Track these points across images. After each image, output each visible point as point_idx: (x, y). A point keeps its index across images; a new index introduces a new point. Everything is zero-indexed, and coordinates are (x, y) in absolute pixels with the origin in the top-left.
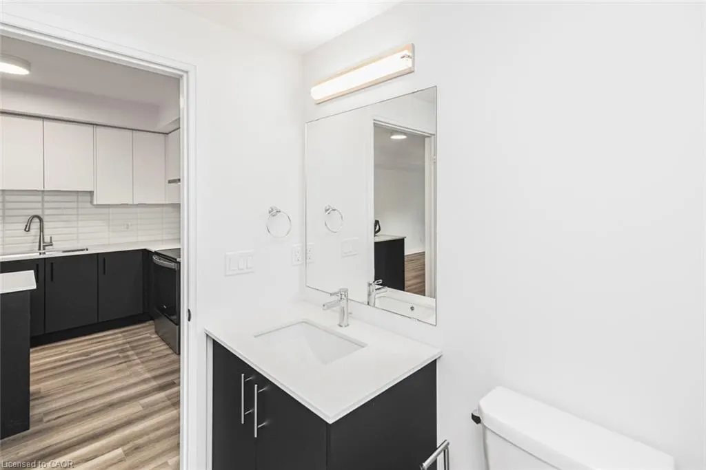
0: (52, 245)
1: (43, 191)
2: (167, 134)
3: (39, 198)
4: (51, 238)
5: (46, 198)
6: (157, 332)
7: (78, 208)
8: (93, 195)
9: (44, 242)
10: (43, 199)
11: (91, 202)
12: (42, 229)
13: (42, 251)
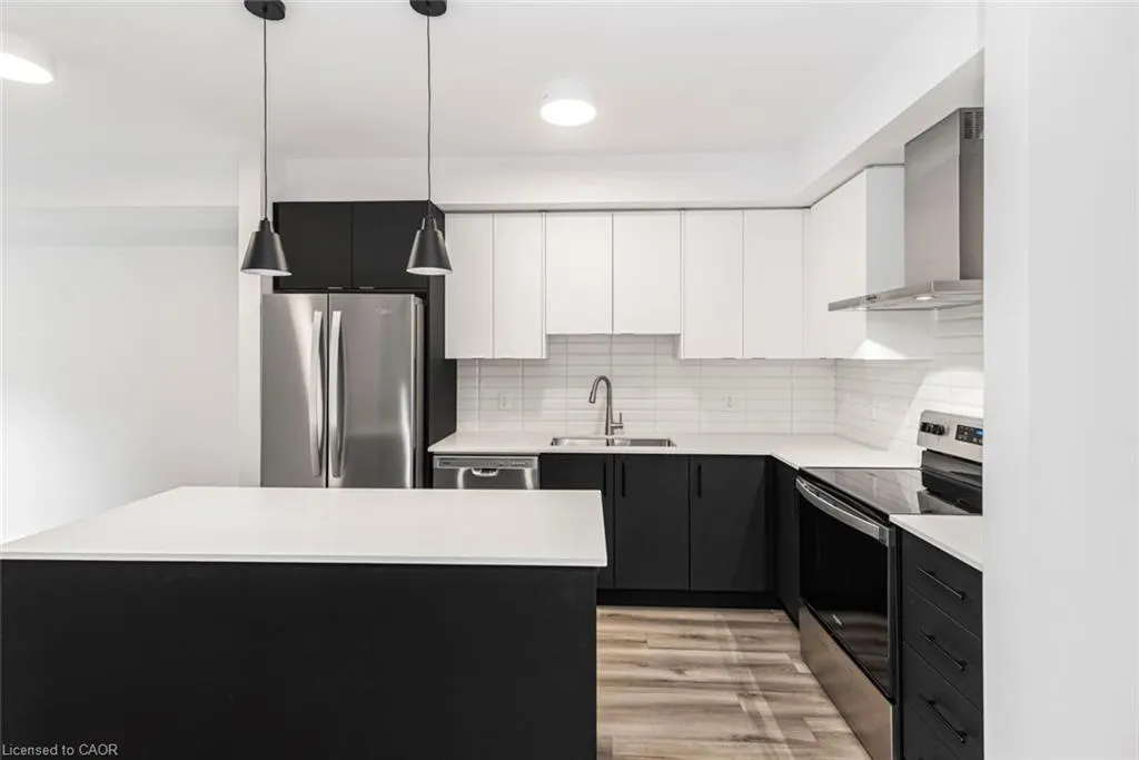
0: (621, 427)
1: (611, 336)
2: (809, 207)
3: (605, 348)
4: (621, 415)
5: (616, 348)
6: (805, 657)
7: (656, 365)
8: (679, 342)
9: (612, 422)
10: (611, 349)
11: (675, 354)
12: (609, 398)
13: (610, 437)
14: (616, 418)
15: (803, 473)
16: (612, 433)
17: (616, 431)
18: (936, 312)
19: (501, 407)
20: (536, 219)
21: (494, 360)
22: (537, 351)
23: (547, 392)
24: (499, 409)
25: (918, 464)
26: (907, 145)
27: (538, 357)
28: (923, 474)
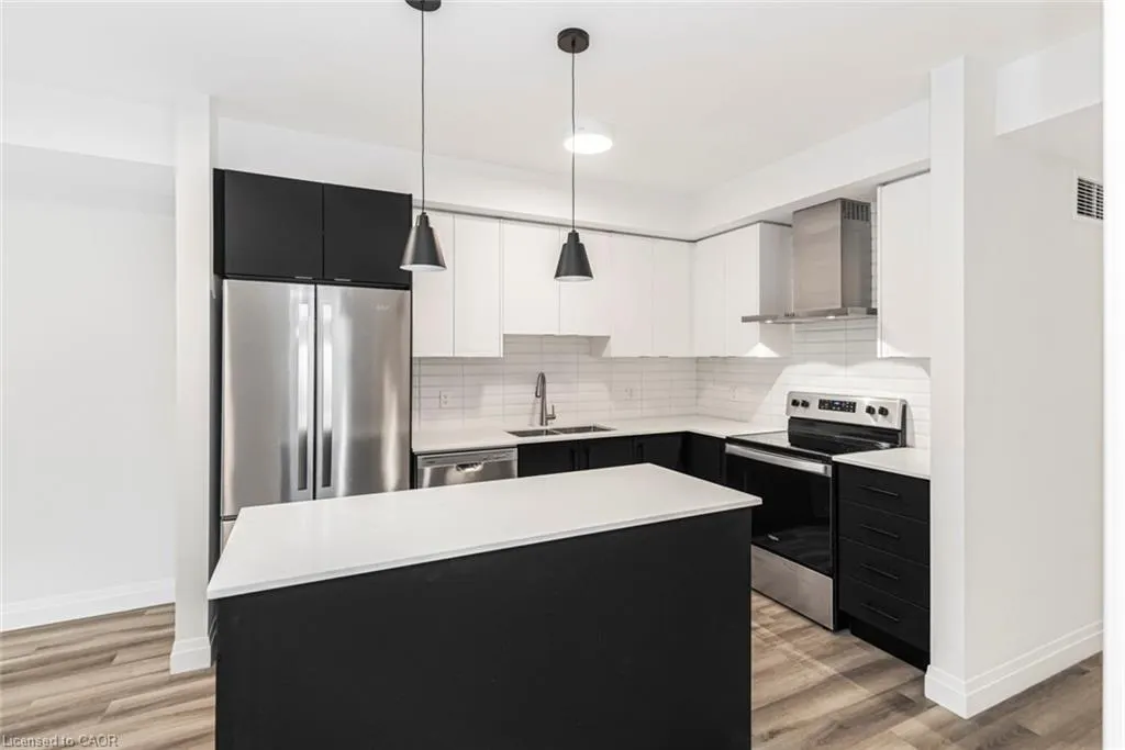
0: (554, 418)
2: (695, 242)
3: (537, 348)
4: (554, 407)
5: (546, 348)
7: (577, 363)
8: (606, 343)
9: (546, 414)
10: (542, 349)
11: (601, 354)
12: (544, 393)
14: (550, 412)
15: (731, 440)
16: (547, 424)
17: (549, 421)
18: (793, 325)
19: (443, 406)
20: (496, 224)
21: (454, 358)
22: (494, 349)
23: (488, 390)
24: (440, 407)
25: (786, 428)
26: (795, 212)
27: (497, 355)
28: (789, 435)
